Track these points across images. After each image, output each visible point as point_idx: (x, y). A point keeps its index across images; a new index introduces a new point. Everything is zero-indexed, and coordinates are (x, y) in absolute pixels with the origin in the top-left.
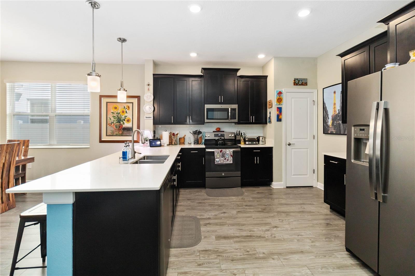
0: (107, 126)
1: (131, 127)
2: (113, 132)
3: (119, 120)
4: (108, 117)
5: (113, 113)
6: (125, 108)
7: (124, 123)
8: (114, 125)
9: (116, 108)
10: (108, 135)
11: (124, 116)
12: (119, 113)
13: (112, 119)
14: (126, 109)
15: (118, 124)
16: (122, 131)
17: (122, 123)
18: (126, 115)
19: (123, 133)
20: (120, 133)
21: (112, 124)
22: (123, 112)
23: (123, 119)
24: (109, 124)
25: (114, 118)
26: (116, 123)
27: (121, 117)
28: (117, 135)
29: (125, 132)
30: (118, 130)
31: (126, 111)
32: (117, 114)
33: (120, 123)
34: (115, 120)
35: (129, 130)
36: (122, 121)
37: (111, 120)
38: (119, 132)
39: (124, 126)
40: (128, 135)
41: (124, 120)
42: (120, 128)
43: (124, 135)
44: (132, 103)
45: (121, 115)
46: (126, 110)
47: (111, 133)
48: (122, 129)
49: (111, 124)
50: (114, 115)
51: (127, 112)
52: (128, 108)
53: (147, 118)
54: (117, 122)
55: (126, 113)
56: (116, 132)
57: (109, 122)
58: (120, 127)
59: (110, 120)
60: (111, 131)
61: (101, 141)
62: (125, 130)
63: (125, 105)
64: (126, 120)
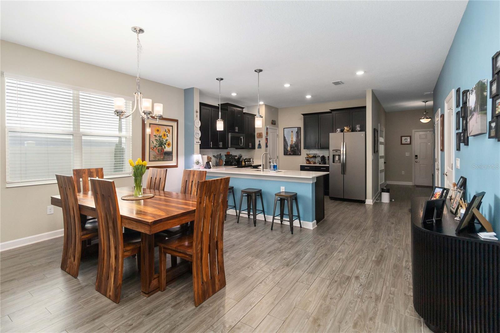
0: (150, 151)
1: (170, 151)
2: (155, 157)
3: (161, 144)
4: (151, 139)
5: (155, 136)
6: (166, 131)
7: (165, 147)
8: (156, 149)
9: (158, 131)
10: (150, 160)
11: (165, 139)
12: (161, 136)
13: (155, 142)
14: (167, 132)
15: (160, 148)
16: (164, 155)
17: (163, 146)
18: (167, 138)
19: (164, 158)
20: (162, 157)
21: (155, 148)
22: (164, 135)
23: (165, 142)
24: (151, 148)
25: (157, 142)
26: (158, 147)
27: (163, 141)
28: (159, 160)
29: (166, 157)
30: (161, 154)
31: (167, 135)
32: (159, 137)
33: (162, 147)
34: (157, 143)
35: (170, 154)
37: (153, 143)
39: (165, 150)
40: (169, 159)
41: (166, 144)
42: (162, 152)
43: (165, 160)
44: (172, 126)
45: (162, 139)
46: (167, 133)
47: (154, 158)
48: (163, 154)
49: (154, 148)
50: (157, 138)
52: (168, 131)
54: (159, 146)
55: (167, 136)
56: (158, 156)
57: (152, 146)
58: (161, 151)
59: (153, 144)
60: (154, 155)
62: (166, 155)
63: (166, 128)
64: (167, 144)
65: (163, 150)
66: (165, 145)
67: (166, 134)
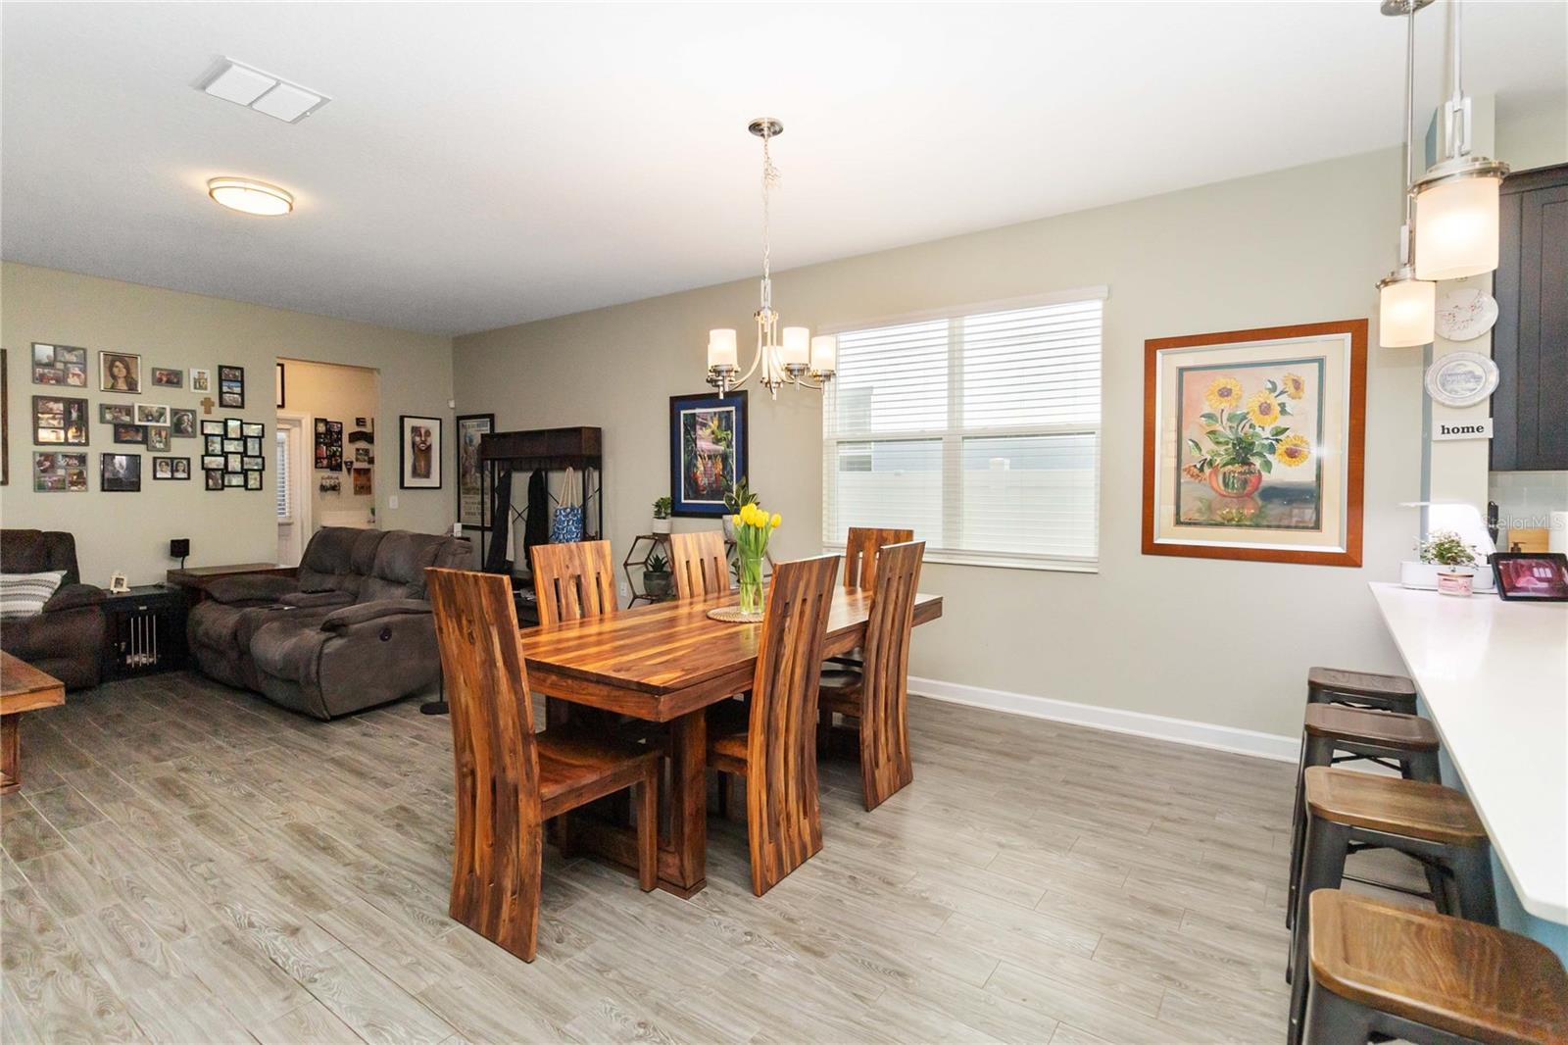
0: (1182, 481)
1: (1308, 485)
2: (1210, 508)
3: (1243, 451)
4: (1186, 434)
5: (1209, 416)
6: (1274, 389)
7: (1268, 465)
8: (1215, 473)
9: (1225, 393)
10: (1183, 519)
11: (1268, 429)
12: (1244, 417)
13: (1208, 445)
14: (1282, 393)
15: (1237, 468)
16: (1260, 503)
17: (1257, 462)
18: (1281, 422)
19: (1261, 512)
20: (1249, 511)
21: (1207, 470)
22: (1265, 409)
23: (1266, 442)
24: (1188, 470)
25: (1218, 443)
26: (1225, 465)
27: (1258, 435)
28: (1227, 524)
29: (1275, 509)
30: (1239, 497)
31: (1282, 406)
32: (1230, 419)
33: (1246, 462)
34: (1222, 449)
35: (1304, 498)
36: (1260, 455)
37: (1200, 450)
38: (1243, 508)
39: (1269, 479)
41: (1272, 449)
42: (1248, 488)
43: (1267, 523)
44: (1320, 360)
45: (1252, 427)
46: (1283, 398)
47: (1199, 511)
48: (1256, 495)
49: (1201, 470)
50: (1219, 428)
51: (1288, 409)
52: (1291, 389)
53: (1452, 436)
54: (1232, 462)
55: (1284, 411)
56: (1227, 506)
57: (1192, 458)
58: (1245, 482)
59: (1196, 453)
60: (1201, 500)
61: (1150, 547)
62: (1276, 501)
63: (1278, 375)
64: (1280, 448)
65: (1252, 478)
66: (1269, 457)
67: (1275, 402)
